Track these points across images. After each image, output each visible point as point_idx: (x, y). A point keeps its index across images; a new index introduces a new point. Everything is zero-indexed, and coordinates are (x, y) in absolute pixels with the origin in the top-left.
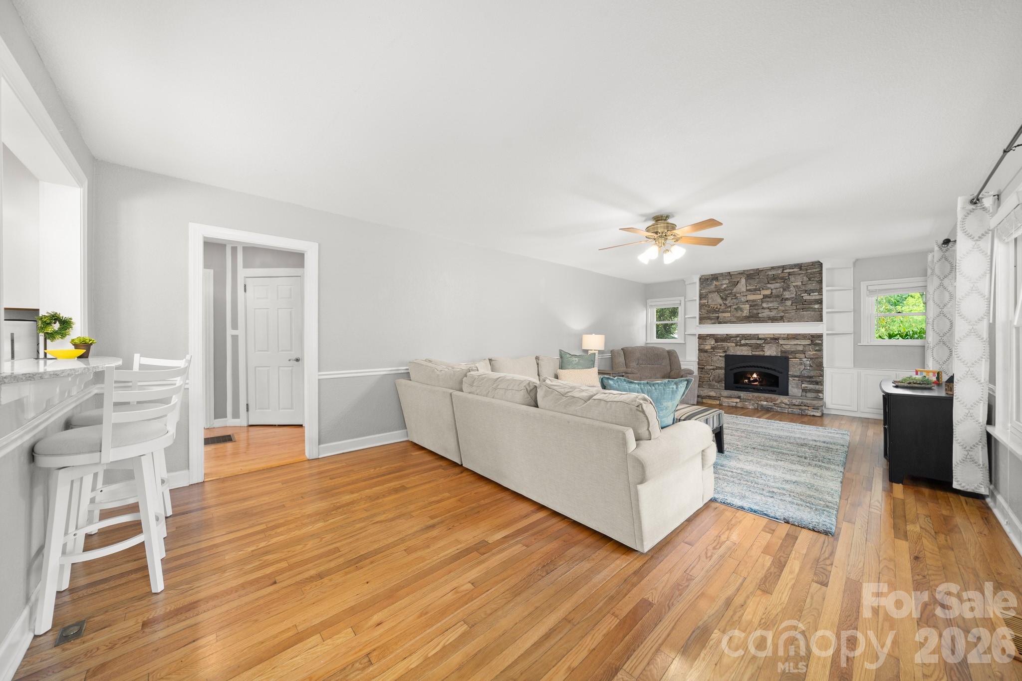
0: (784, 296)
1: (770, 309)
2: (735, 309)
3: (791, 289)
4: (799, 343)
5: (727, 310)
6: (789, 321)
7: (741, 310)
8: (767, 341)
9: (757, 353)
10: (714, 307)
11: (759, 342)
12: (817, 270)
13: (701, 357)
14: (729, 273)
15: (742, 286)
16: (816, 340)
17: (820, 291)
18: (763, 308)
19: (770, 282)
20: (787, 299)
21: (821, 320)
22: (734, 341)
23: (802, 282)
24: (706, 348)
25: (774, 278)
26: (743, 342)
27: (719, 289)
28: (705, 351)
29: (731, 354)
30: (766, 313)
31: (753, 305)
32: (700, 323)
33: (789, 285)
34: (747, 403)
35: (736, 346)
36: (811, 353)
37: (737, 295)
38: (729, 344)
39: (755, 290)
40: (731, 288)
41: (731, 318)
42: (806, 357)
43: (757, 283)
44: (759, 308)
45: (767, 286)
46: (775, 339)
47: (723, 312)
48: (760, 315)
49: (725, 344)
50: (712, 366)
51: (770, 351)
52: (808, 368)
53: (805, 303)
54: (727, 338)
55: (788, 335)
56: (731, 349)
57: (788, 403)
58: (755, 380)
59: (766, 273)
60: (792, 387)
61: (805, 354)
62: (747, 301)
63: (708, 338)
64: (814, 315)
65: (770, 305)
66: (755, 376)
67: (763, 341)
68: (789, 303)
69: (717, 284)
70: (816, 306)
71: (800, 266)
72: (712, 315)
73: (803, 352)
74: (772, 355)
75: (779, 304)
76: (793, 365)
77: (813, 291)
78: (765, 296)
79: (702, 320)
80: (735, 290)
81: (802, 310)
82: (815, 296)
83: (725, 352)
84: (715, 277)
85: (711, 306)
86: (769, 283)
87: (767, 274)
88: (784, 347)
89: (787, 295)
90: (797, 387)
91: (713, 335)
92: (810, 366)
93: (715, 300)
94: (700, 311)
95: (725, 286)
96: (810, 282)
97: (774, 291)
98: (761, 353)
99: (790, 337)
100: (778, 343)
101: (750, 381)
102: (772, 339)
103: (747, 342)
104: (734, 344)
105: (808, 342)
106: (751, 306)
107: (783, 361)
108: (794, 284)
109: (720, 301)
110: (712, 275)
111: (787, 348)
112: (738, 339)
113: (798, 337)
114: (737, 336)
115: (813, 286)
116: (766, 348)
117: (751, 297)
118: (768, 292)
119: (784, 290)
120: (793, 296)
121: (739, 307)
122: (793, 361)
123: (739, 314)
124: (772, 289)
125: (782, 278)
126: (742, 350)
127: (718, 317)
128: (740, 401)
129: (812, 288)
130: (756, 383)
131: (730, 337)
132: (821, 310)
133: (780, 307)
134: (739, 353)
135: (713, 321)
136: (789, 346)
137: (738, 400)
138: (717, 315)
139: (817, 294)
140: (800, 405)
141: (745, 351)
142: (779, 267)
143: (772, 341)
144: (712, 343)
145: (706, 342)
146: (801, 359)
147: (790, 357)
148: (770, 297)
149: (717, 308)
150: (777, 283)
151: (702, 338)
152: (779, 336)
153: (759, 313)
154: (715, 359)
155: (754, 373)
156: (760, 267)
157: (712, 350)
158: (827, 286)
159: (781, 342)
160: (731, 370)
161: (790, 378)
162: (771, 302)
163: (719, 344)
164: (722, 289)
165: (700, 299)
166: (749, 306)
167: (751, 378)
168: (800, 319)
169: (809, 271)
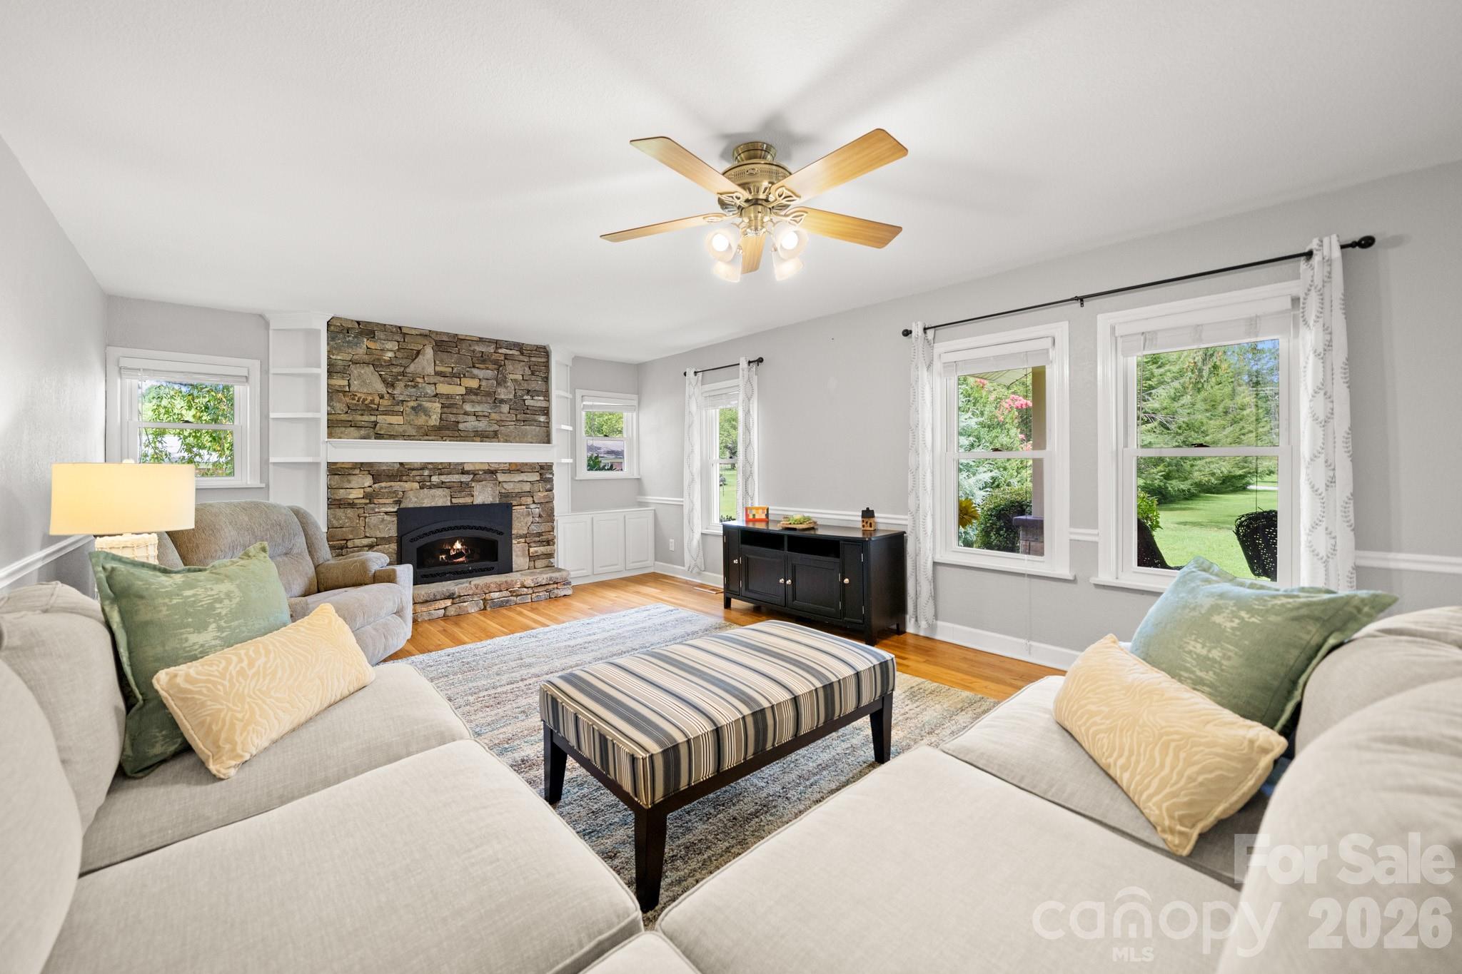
0: (499, 394)
1: (477, 416)
2: (413, 408)
3: (509, 384)
4: (525, 479)
5: (396, 408)
6: (506, 441)
7: (427, 413)
8: (478, 476)
9: (461, 501)
10: (364, 400)
11: (465, 478)
12: (540, 360)
13: (338, 520)
14: (400, 328)
15: (427, 362)
16: (544, 471)
17: (546, 394)
18: (466, 413)
19: (477, 365)
20: (502, 401)
21: (549, 442)
22: (418, 478)
23: (523, 375)
24: (352, 496)
25: (483, 359)
26: (435, 479)
27: (379, 359)
28: (349, 504)
29: (411, 506)
30: (470, 424)
31: (448, 404)
32: (330, 435)
33: (506, 378)
34: (465, 604)
35: (421, 488)
36: (540, 496)
37: (419, 380)
38: (407, 486)
39: (453, 375)
40: (404, 362)
41: (405, 427)
42: (534, 502)
43: (456, 363)
44: (458, 411)
45: (472, 372)
46: (492, 472)
47: (386, 413)
48: (461, 426)
49: (397, 486)
50: (366, 537)
51: (483, 495)
52: (537, 519)
53: (528, 411)
54: (402, 471)
55: (510, 464)
56: (411, 494)
57: (532, 585)
58: (459, 554)
59: (470, 346)
60: (517, 556)
61: (533, 497)
62: (436, 395)
63: (357, 471)
64: (539, 432)
65: (478, 408)
66: (458, 545)
67: (472, 476)
68: (505, 408)
69: (372, 345)
70: (543, 419)
71: (520, 347)
72: (359, 418)
73: (530, 494)
74: (486, 503)
75: (491, 409)
76: (518, 518)
77: (538, 393)
78: (469, 391)
79: (335, 426)
80: (412, 368)
81: (522, 424)
82: (538, 402)
83: (399, 502)
84: (367, 330)
85: (359, 395)
86: (474, 367)
87: (472, 349)
88: (505, 486)
89: (503, 394)
90: (523, 555)
91: (371, 464)
92: (540, 516)
93: (368, 383)
94: (328, 405)
95: (390, 354)
96: (534, 377)
97: (484, 383)
98: (468, 500)
99: (514, 468)
100: (496, 479)
101: (449, 557)
102: (486, 472)
103: (443, 478)
104: (416, 485)
105: (536, 477)
106: (443, 406)
107: (502, 511)
108: (511, 376)
109: (381, 388)
110: (359, 323)
111: (509, 487)
112: (426, 473)
114: (424, 467)
115: (537, 385)
116: (477, 487)
117: (443, 388)
118: (474, 384)
119: (499, 384)
120: (512, 396)
121: (420, 405)
122: (518, 511)
123: (421, 420)
124: (480, 379)
125: (496, 362)
126: (434, 497)
127: (376, 423)
128: (453, 603)
129: (537, 388)
130: (461, 559)
131: (410, 469)
132: (547, 425)
133: (493, 415)
134: (427, 503)
135: (363, 432)
136: (512, 483)
137: (448, 602)
138: (373, 418)
139: (542, 398)
141: (439, 499)
142: (491, 341)
143: (488, 476)
144: (367, 484)
145: (349, 482)
146: (527, 506)
147: (514, 503)
148: (476, 394)
149: (372, 402)
150: (487, 369)
151: (335, 470)
152: (497, 466)
153: (458, 422)
154: (373, 520)
155: (455, 542)
156: (462, 331)
157: (368, 501)
158: (555, 389)
159: (501, 477)
160: (412, 540)
161: (514, 542)
162: (479, 403)
163: (383, 484)
164: (385, 361)
165: (330, 373)
166: (440, 405)
167: (452, 551)
168: (521, 439)
169: (533, 359)
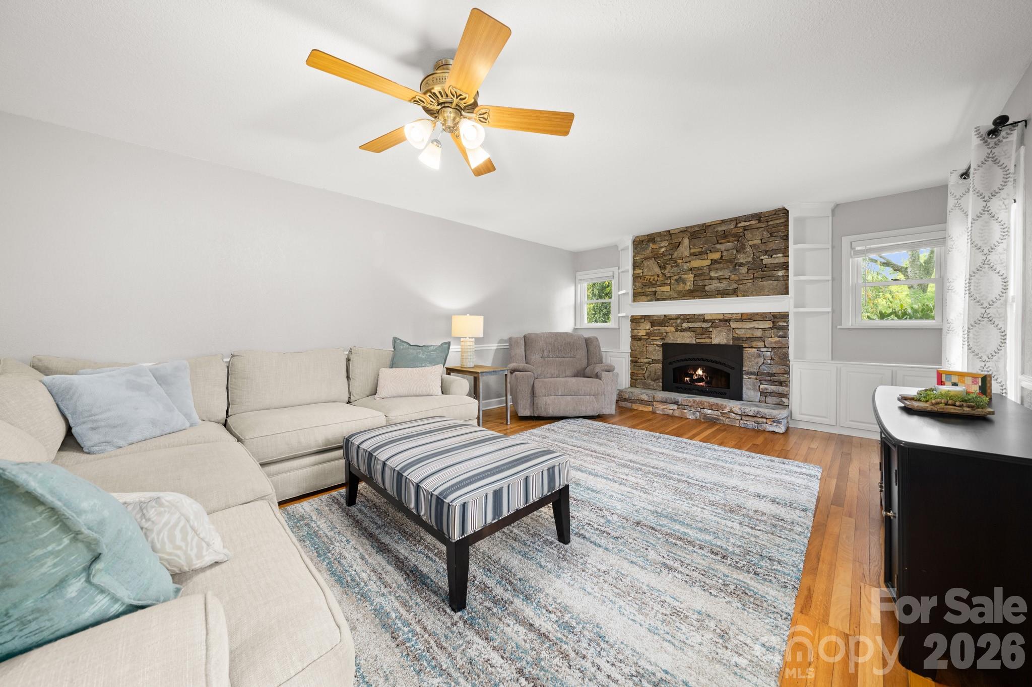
0: (739, 259)
1: (720, 279)
2: (676, 280)
3: (747, 250)
4: (757, 326)
5: (666, 282)
6: (744, 296)
7: (684, 282)
8: (714, 324)
9: (703, 341)
10: (650, 279)
11: (705, 325)
12: (781, 221)
13: (634, 347)
14: (669, 231)
15: (685, 249)
16: (779, 321)
17: (785, 251)
18: (711, 278)
19: (720, 242)
20: (741, 264)
21: (787, 293)
22: (674, 324)
23: (761, 239)
24: (640, 334)
25: (725, 236)
26: (685, 325)
27: (657, 254)
28: (639, 339)
29: (670, 342)
30: (715, 285)
31: (699, 274)
32: (634, 301)
33: (744, 245)
34: (686, 411)
35: (676, 331)
36: (772, 341)
37: (679, 261)
38: (668, 329)
39: (702, 253)
40: (670, 252)
41: (670, 293)
42: (765, 347)
43: (704, 244)
44: (705, 278)
45: (715, 248)
46: (725, 321)
47: (661, 285)
48: (707, 288)
49: (662, 329)
50: (647, 358)
51: (719, 338)
52: (769, 361)
53: (766, 269)
54: (665, 320)
55: (742, 314)
56: (670, 335)
57: (740, 413)
58: (700, 379)
59: (714, 228)
60: (747, 389)
61: (764, 342)
62: (691, 269)
63: (643, 320)
64: (777, 285)
65: (720, 273)
66: (700, 372)
67: (710, 324)
68: (744, 270)
69: (654, 246)
70: (780, 273)
71: (758, 217)
72: (647, 290)
73: (762, 339)
74: (721, 344)
75: (731, 272)
76: (748, 358)
77: (776, 251)
78: (714, 262)
79: (637, 296)
80: (675, 255)
81: (761, 280)
82: (778, 258)
83: (663, 339)
84: (651, 238)
85: (647, 277)
86: (718, 243)
87: (715, 230)
88: (737, 331)
89: (742, 259)
90: (754, 389)
91: (649, 316)
92: (772, 359)
93: (652, 269)
94: (633, 285)
95: (663, 249)
96: (772, 239)
97: (725, 254)
98: (708, 341)
99: (745, 317)
100: (730, 326)
101: (692, 381)
102: (721, 320)
103: (690, 325)
104: (673, 329)
105: (768, 324)
106: (695, 276)
107: (735, 351)
108: (750, 243)
109: (657, 270)
110: (648, 235)
111: (741, 333)
112: (679, 321)
113: (756, 317)
114: (678, 317)
115: (775, 244)
116: (715, 332)
117: (695, 264)
118: (716, 256)
119: (738, 252)
120: (750, 259)
121: (680, 278)
122: (748, 352)
123: (680, 287)
124: (722, 252)
125: (735, 235)
126: (684, 337)
127: (655, 292)
128: (678, 408)
129: (774, 247)
130: (701, 384)
131: (669, 319)
132: (786, 278)
133: (733, 276)
134: (679, 341)
135: (649, 298)
136: (743, 330)
137: (675, 407)
138: (654, 289)
139: (781, 255)
140: (756, 416)
141: (687, 338)
142: (731, 220)
143: (721, 324)
144: (648, 328)
145: (639, 326)
146: (759, 349)
147: (745, 345)
148: (720, 263)
149: (654, 280)
150: (729, 242)
151: (635, 320)
152: (730, 316)
153: (705, 285)
154: (650, 348)
155: (698, 369)
156: (707, 220)
157: (648, 338)
158: (795, 243)
159: (733, 325)
160: (670, 363)
161: (744, 376)
162: (721, 269)
163: (655, 328)
164: (660, 254)
165: (634, 268)
166: (693, 276)
167: (694, 376)
168: (759, 292)
169: (771, 223)
